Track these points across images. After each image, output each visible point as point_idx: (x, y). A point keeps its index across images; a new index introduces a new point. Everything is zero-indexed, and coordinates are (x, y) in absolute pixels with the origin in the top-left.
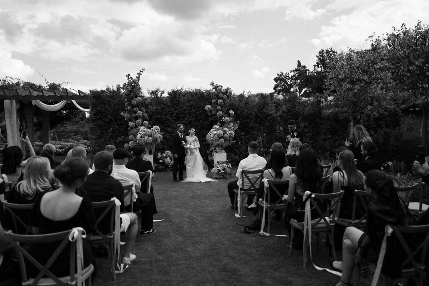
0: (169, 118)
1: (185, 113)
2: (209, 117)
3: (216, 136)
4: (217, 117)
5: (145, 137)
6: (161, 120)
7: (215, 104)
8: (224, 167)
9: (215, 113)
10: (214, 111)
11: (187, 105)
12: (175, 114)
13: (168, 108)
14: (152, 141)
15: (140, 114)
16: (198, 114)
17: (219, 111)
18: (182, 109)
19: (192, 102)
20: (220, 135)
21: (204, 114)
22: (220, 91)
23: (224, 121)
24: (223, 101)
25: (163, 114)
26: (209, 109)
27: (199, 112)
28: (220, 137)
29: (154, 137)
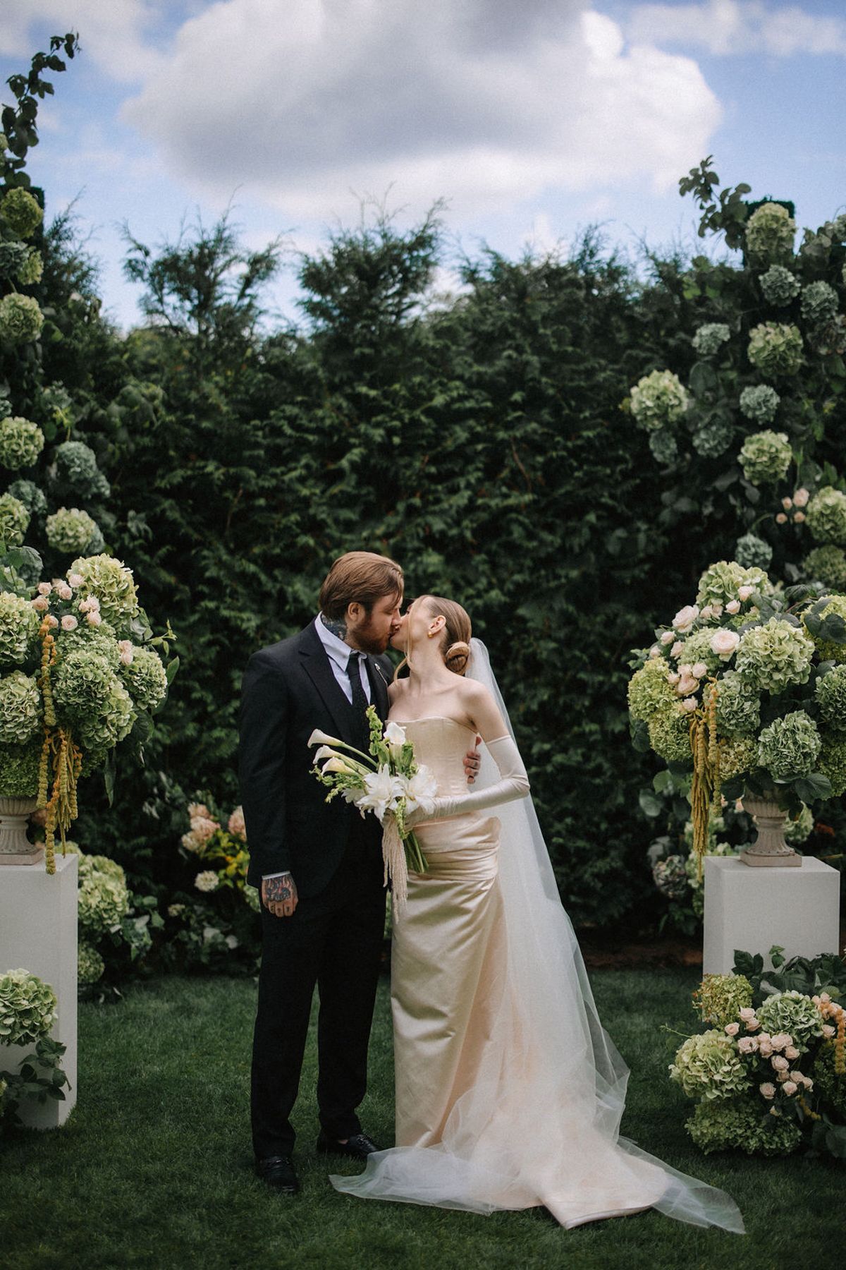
0: (305, 492)
1: (449, 444)
2: (665, 484)
3: (731, 681)
4: (737, 489)
6: (236, 504)
7: (727, 365)
8: (817, 1029)
9: (719, 443)
10: (714, 428)
11: (467, 375)
12: (356, 451)
13: (299, 399)
14: (41, 719)
15: (19, 445)
16: (564, 453)
17: (763, 428)
18: (417, 412)
19: (510, 347)
20: (777, 676)
21: (621, 460)
22: (775, 243)
23: (804, 523)
24: (801, 342)
25: (247, 453)
26: (663, 416)
27: (579, 437)
28: (776, 691)
29: (58, 680)
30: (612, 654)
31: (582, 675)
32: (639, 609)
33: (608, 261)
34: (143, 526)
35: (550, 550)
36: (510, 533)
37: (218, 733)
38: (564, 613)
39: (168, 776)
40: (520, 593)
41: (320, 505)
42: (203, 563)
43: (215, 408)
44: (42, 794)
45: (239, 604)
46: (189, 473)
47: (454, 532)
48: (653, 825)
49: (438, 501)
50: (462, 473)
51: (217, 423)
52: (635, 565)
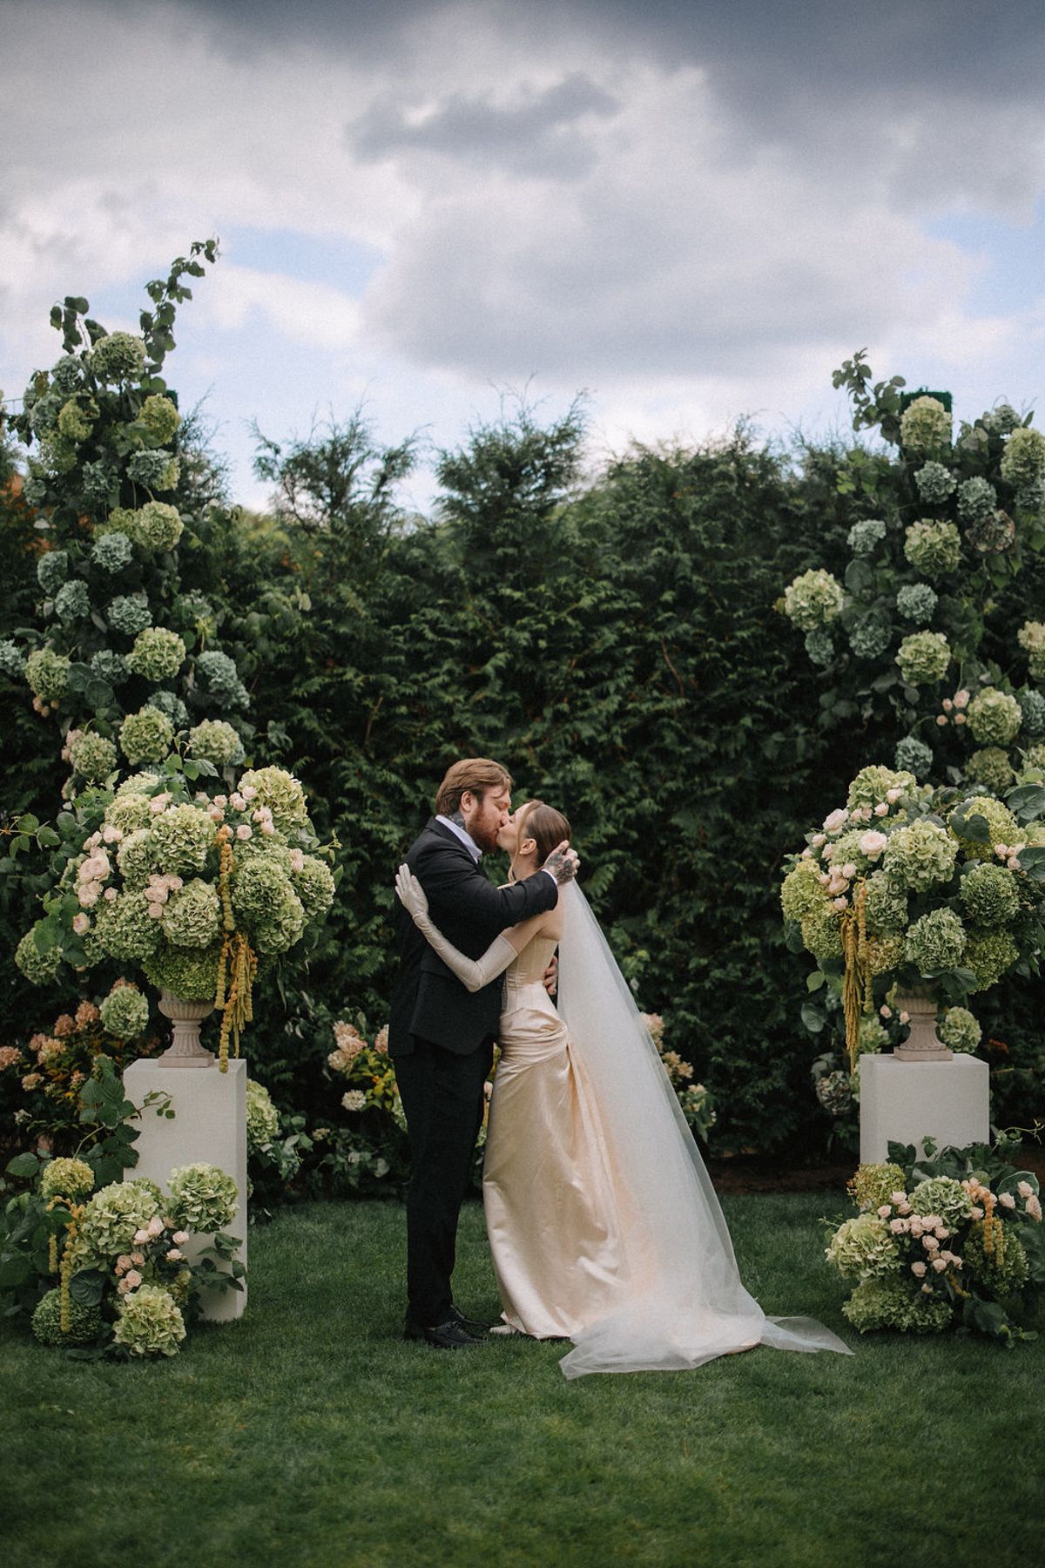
0: (448, 699)
1: (598, 647)
2: (823, 686)
3: (879, 880)
4: (898, 691)
5: (155, 880)
6: (376, 712)
7: (884, 563)
8: (966, 1211)
9: (877, 644)
10: (871, 629)
11: (615, 575)
12: (501, 655)
13: (441, 602)
14: (221, 924)
15: (162, 655)
16: (718, 655)
17: (922, 628)
18: (564, 614)
19: (659, 545)
20: (922, 874)
21: (777, 661)
22: (930, 437)
23: (965, 724)
24: (958, 539)
25: (387, 659)
26: (819, 616)
27: (733, 637)
28: (922, 889)
29: (237, 886)
30: (771, 863)
31: (740, 887)
33: (761, 452)
34: (283, 736)
35: (704, 755)
36: (662, 739)
37: (361, 950)
38: (720, 821)
40: (673, 802)
41: (462, 712)
42: (343, 774)
43: (352, 613)
44: (220, 997)
45: (381, 816)
46: (327, 680)
47: (603, 738)
48: (816, 1042)
49: (586, 706)
50: (611, 677)
51: (355, 628)
52: (794, 771)
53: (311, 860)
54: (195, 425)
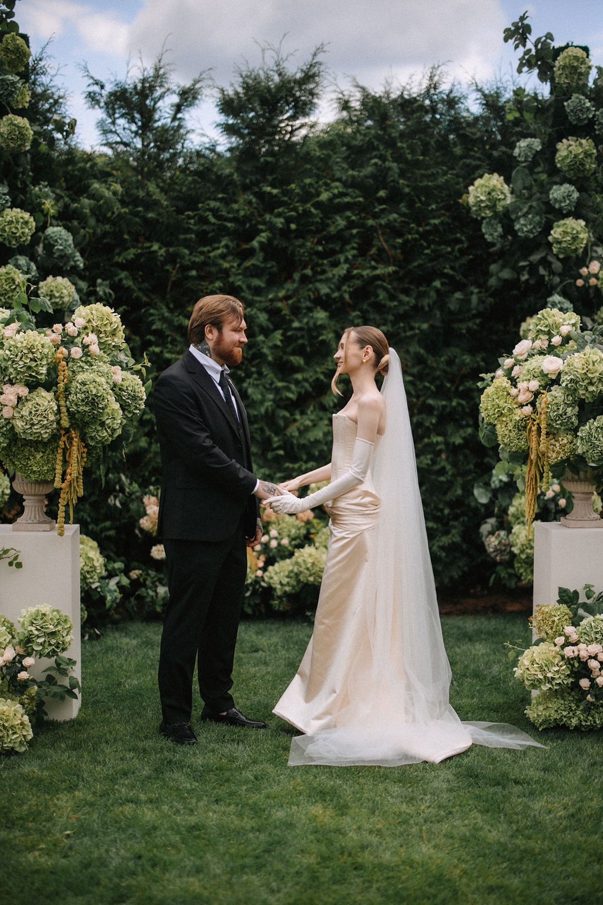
0: (226, 265)
1: (332, 229)
2: (492, 258)
3: (557, 392)
4: (544, 262)
5: (7, 389)
6: (174, 275)
7: (539, 169)
9: (534, 227)
10: (530, 216)
11: (344, 178)
12: (264, 234)
13: (220, 196)
14: (58, 423)
15: (17, 228)
16: (417, 236)
17: (568, 215)
18: (309, 205)
19: (375, 157)
20: (591, 388)
21: (459, 241)
22: (576, 77)
23: (596, 286)
24: (595, 151)
25: (182, 237)
26: (493, 207)
27: (428, 224)
28: (590, 400)
29: (70, 394)
30: (453, 385)
31: (430, 402)
32: (472, 352)
33: (447, 92)
34: (108, 290)
35: (407, 308)
36: (377, 296)
38: (417, 354)
39: (127, 477)
41: (236, 275)
42: (151, 319)
43: (157, 203)
44: (58, 478)
45: (178, 349)
46: (139, 251)
47: (336, 295)
48: (483, 509)
49: (324, 272)
50: (342, 251)
51: (159, 214)
52: (470, 319)
53: (128, 374)
54: (42, 63)
